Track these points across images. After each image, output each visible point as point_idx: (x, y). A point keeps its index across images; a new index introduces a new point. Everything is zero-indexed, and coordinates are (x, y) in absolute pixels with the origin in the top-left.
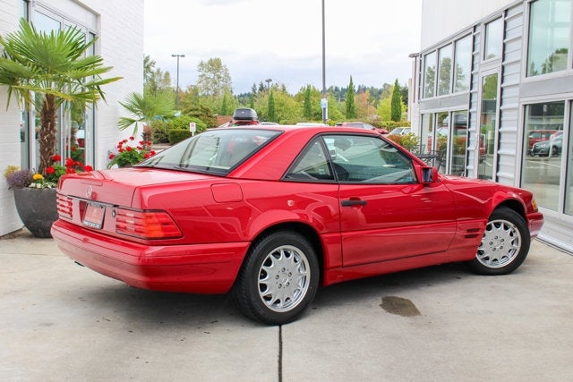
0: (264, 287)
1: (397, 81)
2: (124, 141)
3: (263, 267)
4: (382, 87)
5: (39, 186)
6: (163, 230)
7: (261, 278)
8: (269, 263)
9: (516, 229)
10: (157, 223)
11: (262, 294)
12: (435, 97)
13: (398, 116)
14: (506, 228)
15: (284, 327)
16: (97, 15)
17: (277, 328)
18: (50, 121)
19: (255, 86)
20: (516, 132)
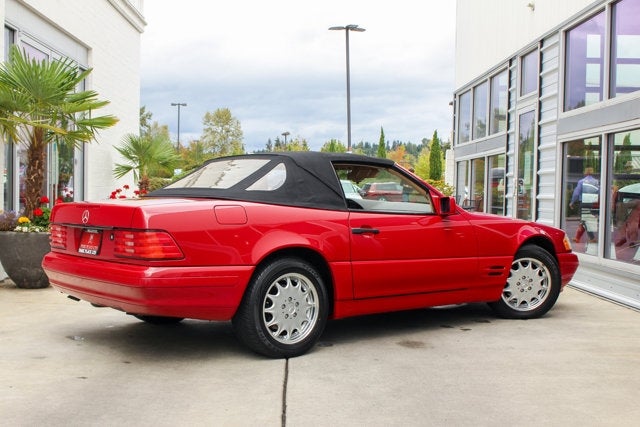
0: (269, 317)
1: (436, 133)
2: (118, 191)
3: (268, 295)
4: (421, 143)
5: (25, 229)
6: (164, 251)
7: (266, 307)
8: (274, 291)
9: (545, 268)
10: (157, 244)
11: (268, 324)
12: (471, 142)
13: (438, 174)
14: (534, 267)
15: (290, 360)
16: (88, 49)
17: (284, 361)
18: (37, 159)
19: (270, 142)
20: (554, 174)
